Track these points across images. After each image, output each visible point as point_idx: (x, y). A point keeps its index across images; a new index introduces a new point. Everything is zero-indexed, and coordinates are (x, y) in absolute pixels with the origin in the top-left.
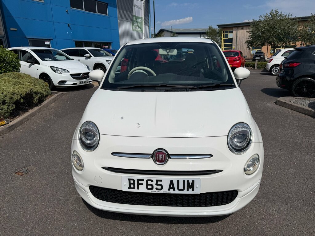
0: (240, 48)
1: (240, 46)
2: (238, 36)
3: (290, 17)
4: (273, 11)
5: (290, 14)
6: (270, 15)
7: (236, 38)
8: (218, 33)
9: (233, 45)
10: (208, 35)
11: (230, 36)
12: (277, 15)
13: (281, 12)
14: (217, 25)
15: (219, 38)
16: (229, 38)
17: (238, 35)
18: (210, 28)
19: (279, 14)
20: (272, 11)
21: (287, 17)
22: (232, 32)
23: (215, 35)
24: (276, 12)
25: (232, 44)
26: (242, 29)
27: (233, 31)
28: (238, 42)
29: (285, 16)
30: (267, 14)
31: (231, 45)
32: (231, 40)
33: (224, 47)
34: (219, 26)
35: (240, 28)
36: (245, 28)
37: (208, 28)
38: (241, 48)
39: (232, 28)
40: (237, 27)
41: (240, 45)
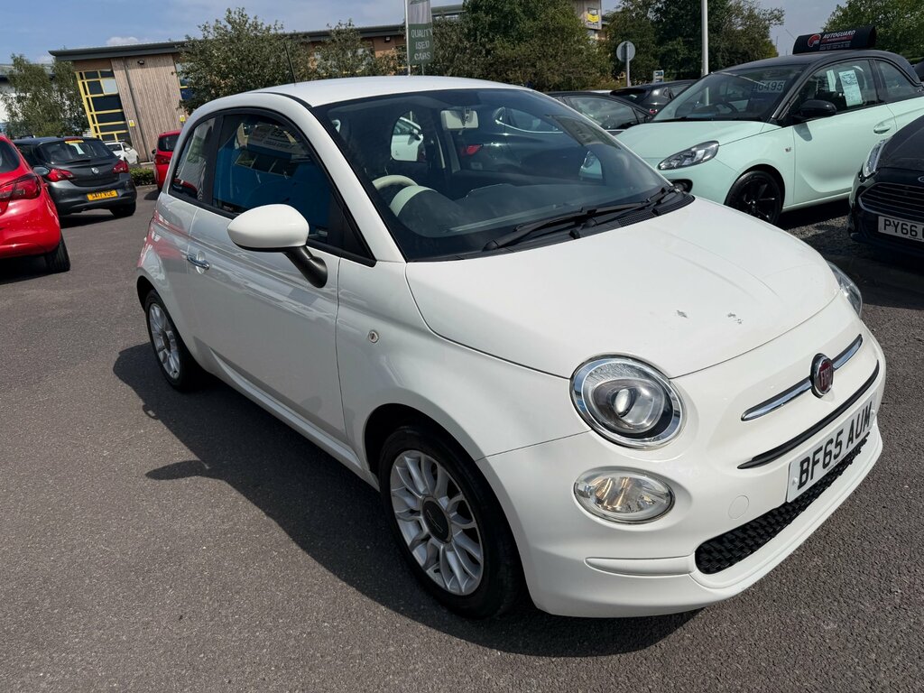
0: (151, 125)
1: (149, 119)
2: (133, 87)
3: (280, 32)
4: (233, 14)
5: (279, 26)
6: (227, 24)
7: (129, 94)
8: (52, 78)
9: (126, 115)
10: (16, 87)
11: (109, 87)
12: (247, 25)
13: (255, 18)
14: (52, 53)
15: (61, 95)
16: (106, 94)
17: (132, 83)
18: (18, 62)
19: (250, 21)
20: (230, 13)
21: (272, 32)
22: (111, 75)
23: (44, 86)
24: (242, 16)
25: (122, 113)
26: (142, 65)
27: (112, 71)
28: (139, 106)
29: (268, 29)
30: (217, 21)
31: (122, 116)
32: (115, 100)
33: (97, 125)
34: (58, 55)
35: (135, 62)
36: (148, 61)
37: (12, 62)
38: (157, 124)
39: (109, 60)
40: (122, 57)
41: (151, 116)
